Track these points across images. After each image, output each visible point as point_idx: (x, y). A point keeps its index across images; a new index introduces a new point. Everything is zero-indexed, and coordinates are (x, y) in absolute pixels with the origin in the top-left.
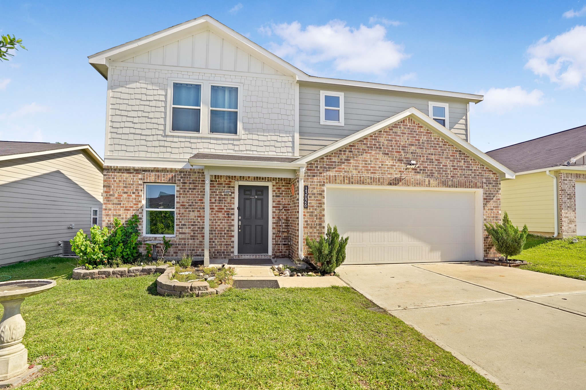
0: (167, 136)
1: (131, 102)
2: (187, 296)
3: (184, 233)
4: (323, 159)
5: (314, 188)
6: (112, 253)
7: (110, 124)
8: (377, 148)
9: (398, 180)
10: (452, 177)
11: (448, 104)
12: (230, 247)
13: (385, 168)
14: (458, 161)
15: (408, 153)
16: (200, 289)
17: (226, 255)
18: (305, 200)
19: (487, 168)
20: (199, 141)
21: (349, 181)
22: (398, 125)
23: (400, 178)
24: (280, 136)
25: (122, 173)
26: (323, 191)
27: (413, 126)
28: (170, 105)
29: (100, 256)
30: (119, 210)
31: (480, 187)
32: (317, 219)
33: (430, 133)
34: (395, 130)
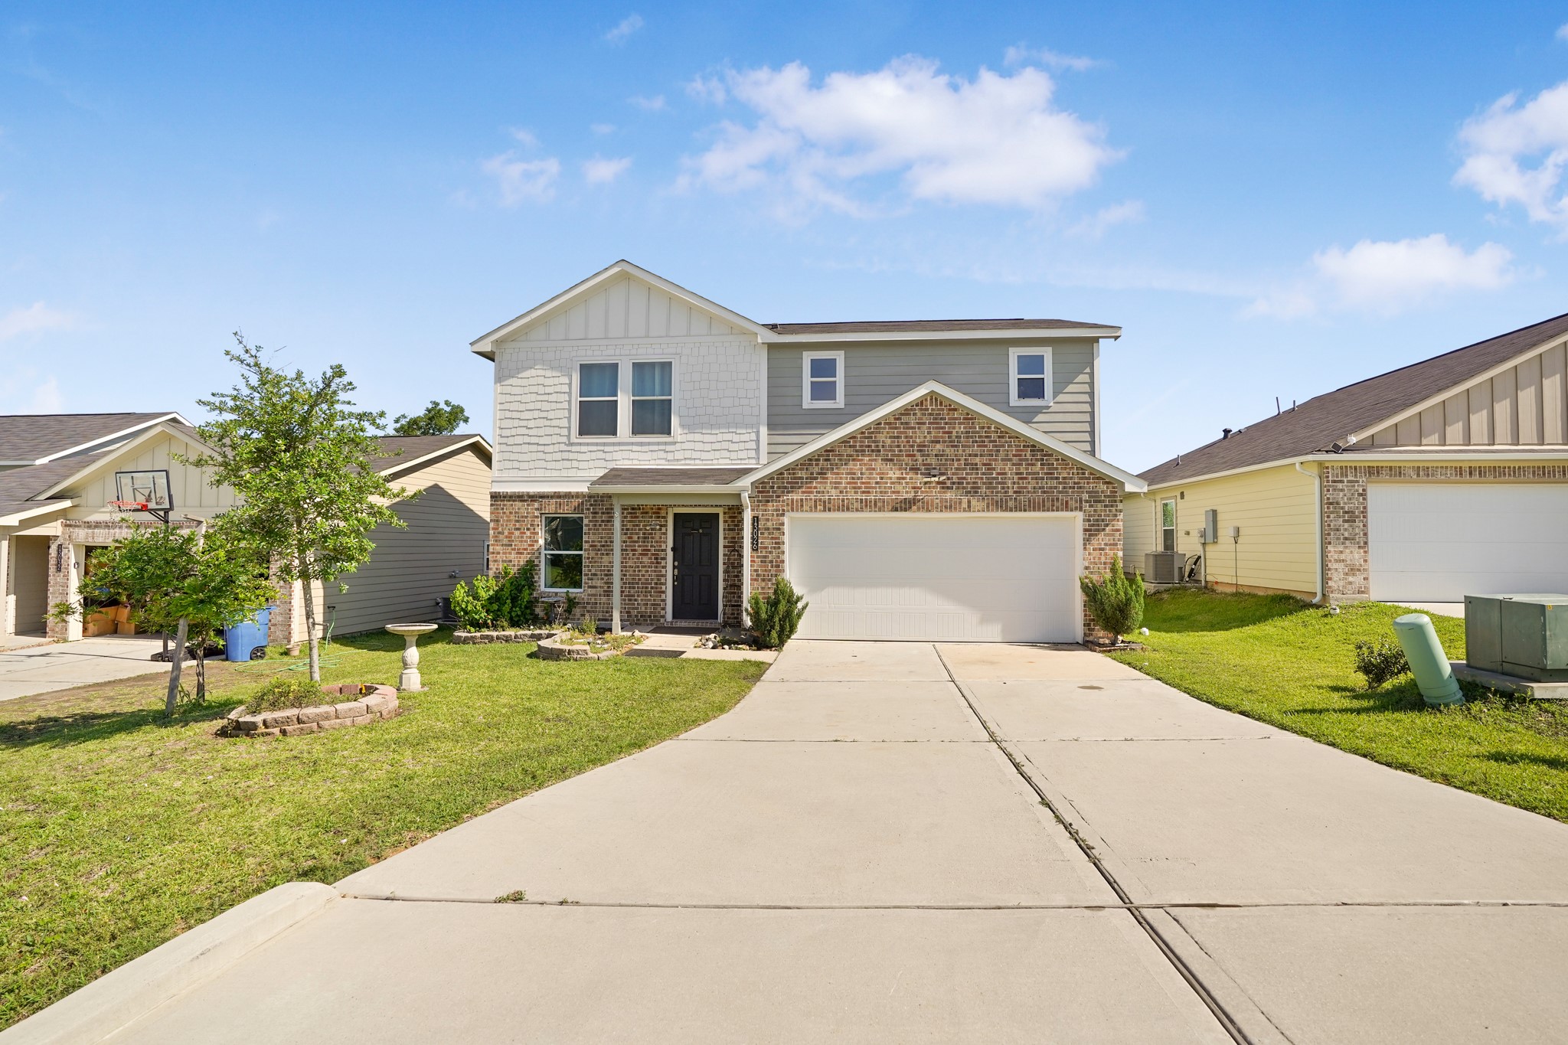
0: (572, 444)
1: (524, 399)
2: (564, 660)
3: (595, 587)
4: (782, 474)
5: (768, 520)
6: (499, 613)
7: (498, 431)
8: (873, 451)
9: (910, 502)
10: (1015, 492)
11: (1050, 349)
12: (659, 609)
13: (887, 483)
14: (1029, 464)
15: (928, 455)
16: (578, 654)
17: (654, 620)
18: (753, 538)
19: (1091, 474)
20: (617, 448)
21: (825, 507)
22: (911, 410)
23: (914, 499)
24: (736, 434)
25: (514, 501)
26: (783, 524)
27: (938, 410)
28: (576, 399)
29: (482, 615)
30: (510, 553)
31: (1076, 509)
32: (772, 567)
33: (971, 419)
34: (904, 419)
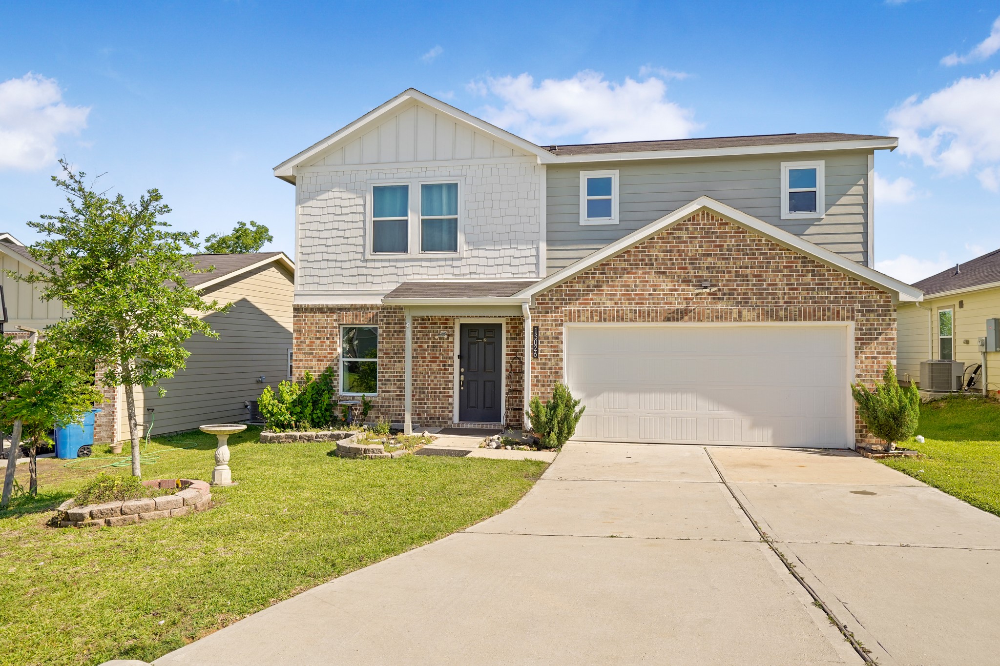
0: (366, 261)
1: (324, 219)
2: (361, 460)
3: (388, 392)
4: (560, 286)
5: (547, 330)
6: (302, 415)
7: (299, 248)
8: (646, 264)
9: (682, 313)
10: (786, 303)
11: (823, 162)
12: (447, 412)
13: (659, 295)
14: (799, 276)
15: (700, 268)
16: (373, 453)
17: (442, 422)
18: (533, 347)
19: (864, 284)
20: (407, 264)
21: (600, 317)
22: (684, 225)
23: (686, 310)
24: (518, 250)
25: (315, 313)
26: (561, 334)
27: (710, 224)
28: (370, 218)
29: (287, 417)
30: (311, 361)
31: (848, 318)
32: (551, 373)
33: (742, 232)
34: (677, 234)
